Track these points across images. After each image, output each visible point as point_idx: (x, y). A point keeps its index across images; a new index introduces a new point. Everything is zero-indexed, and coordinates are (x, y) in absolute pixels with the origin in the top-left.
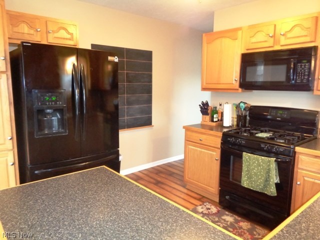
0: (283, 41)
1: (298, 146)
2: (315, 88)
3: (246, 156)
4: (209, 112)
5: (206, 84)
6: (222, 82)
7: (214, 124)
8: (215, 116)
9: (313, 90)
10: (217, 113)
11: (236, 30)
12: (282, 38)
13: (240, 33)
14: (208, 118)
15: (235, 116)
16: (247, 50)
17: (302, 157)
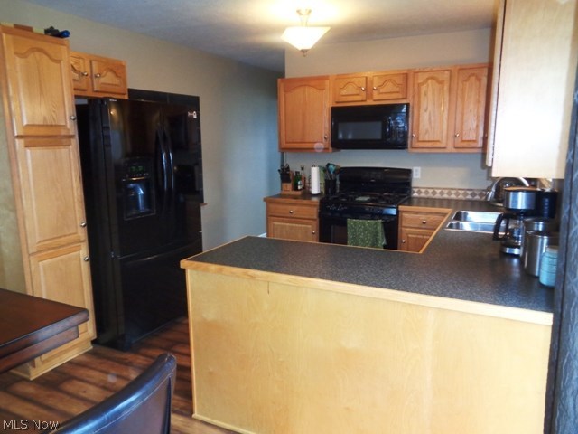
0: (376, 96)
1: (401, 204)
2: (409, 146)
3: (350, 222)
4: (291, 177)
5: (286, 142)
6: (307, 140)
7: (299, 193)
8: (299, 183)
9: (407, 148)
10: (300, 178)
11: (322, 79)
12: (375, 93)
13: (327, 82)
14: (289, 186)
15: (323, 182)
16: (337, 103)
17: (405, 215)
